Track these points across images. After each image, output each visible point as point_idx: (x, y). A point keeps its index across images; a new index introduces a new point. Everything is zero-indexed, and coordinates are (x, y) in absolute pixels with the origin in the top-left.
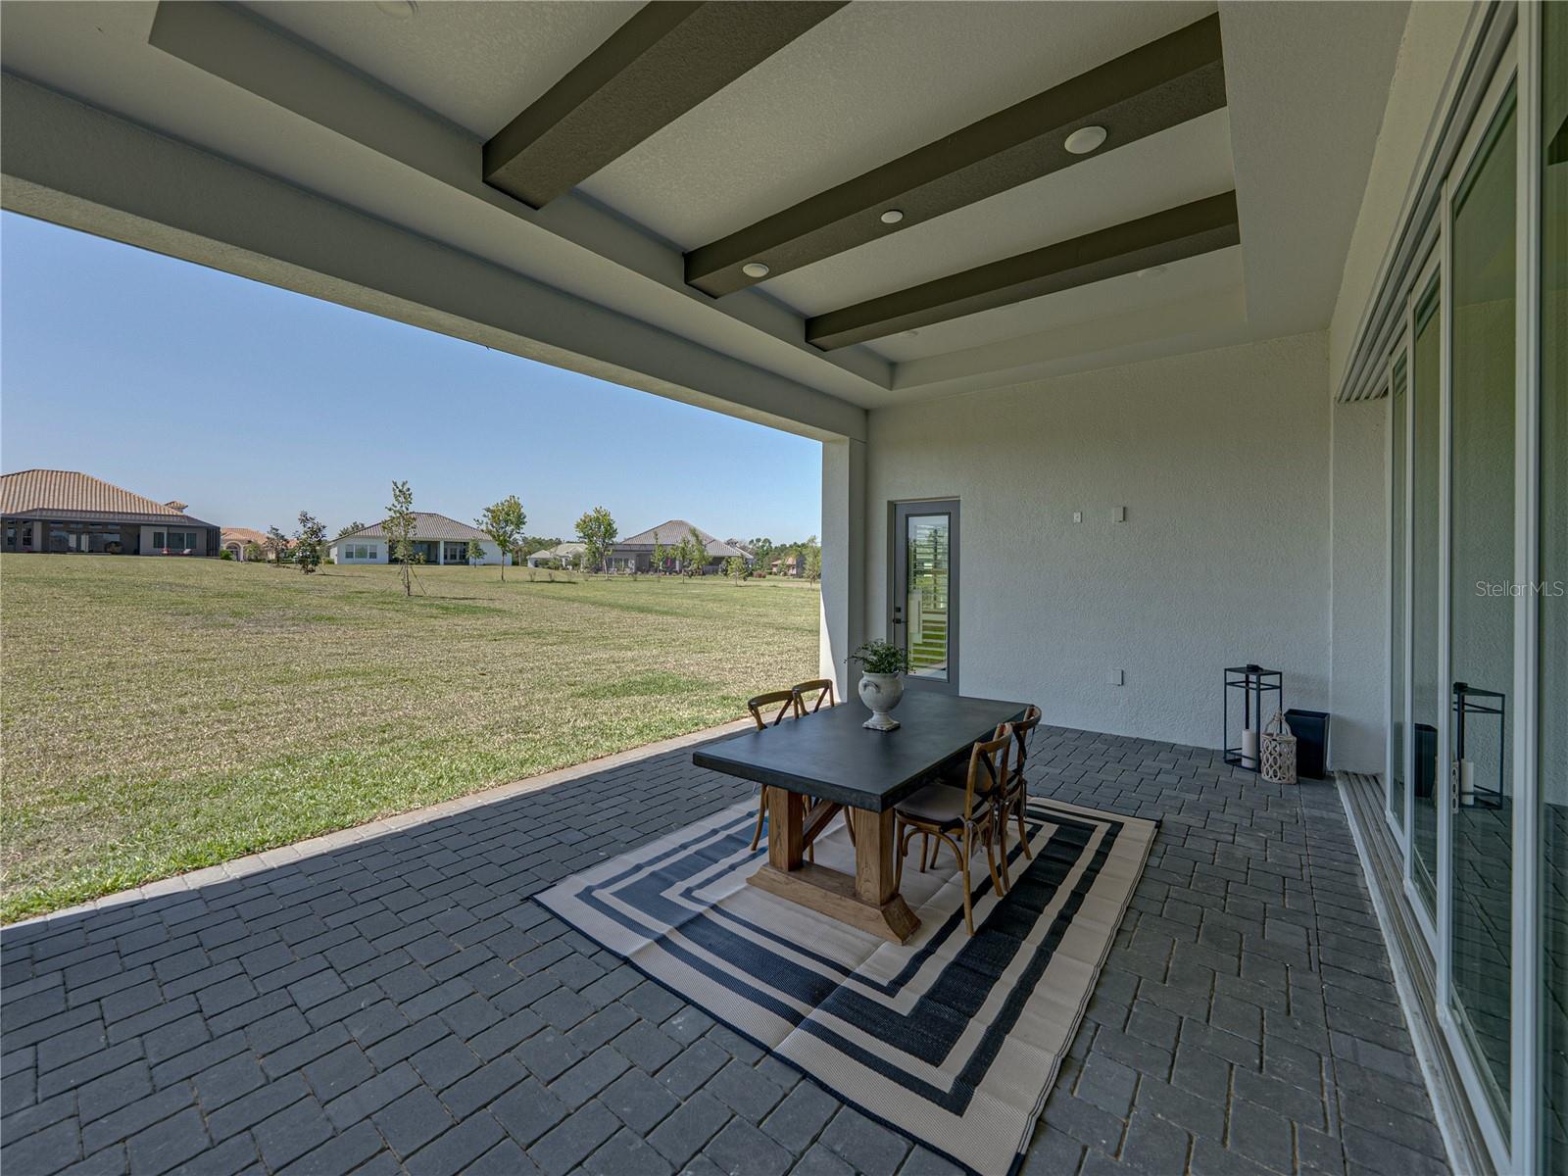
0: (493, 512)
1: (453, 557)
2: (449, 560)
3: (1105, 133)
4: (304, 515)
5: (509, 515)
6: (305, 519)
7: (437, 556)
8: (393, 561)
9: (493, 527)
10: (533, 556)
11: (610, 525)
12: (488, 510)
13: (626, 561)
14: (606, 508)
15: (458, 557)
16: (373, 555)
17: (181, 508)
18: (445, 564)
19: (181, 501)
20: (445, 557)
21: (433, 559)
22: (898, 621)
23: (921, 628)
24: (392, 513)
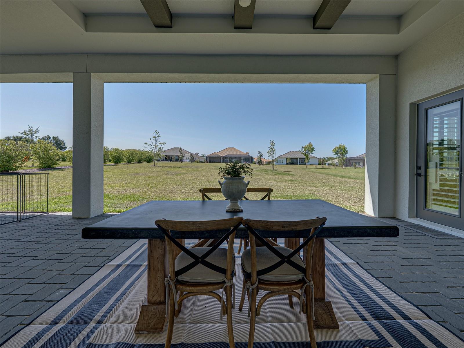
0: (304, 148)
1: (302, 163)
2: (301, 163)
4: (259, 152)
5: (309, 148)
6: (259, 153)
7: (298, 163)
8: (287, 164)
9: (304, 152)
10: (327, 162)
11: (345, 149)
12: (303, 147)
13: (359, 163)
14: (344, 144)
15: (303, 163)
16: (282, 162)
17: (248, 153)
18: (300, 164)
19: (248, 152)
20: (300, 163)
21: (297, 163)
22: (418, 175)
23: (438, 180)
24: (270, 149)
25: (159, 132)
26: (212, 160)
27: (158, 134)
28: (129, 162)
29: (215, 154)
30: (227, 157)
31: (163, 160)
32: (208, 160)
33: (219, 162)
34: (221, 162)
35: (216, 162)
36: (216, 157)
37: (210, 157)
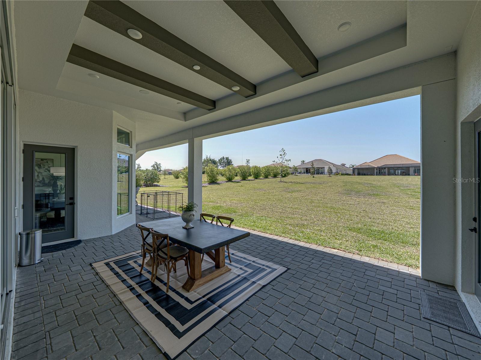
3: (128, 30)
25: (285, 150)
26: (361, 172)
27: (285, 152)
28: (266, 177)
29: (365, 164)
30: (385, 168)
31: (304, 173)
32: (356, 172)
33: (372, 175)
34: (374, 175)
35: (368, 175)
36: (367, 169)
37: (358, 169)
